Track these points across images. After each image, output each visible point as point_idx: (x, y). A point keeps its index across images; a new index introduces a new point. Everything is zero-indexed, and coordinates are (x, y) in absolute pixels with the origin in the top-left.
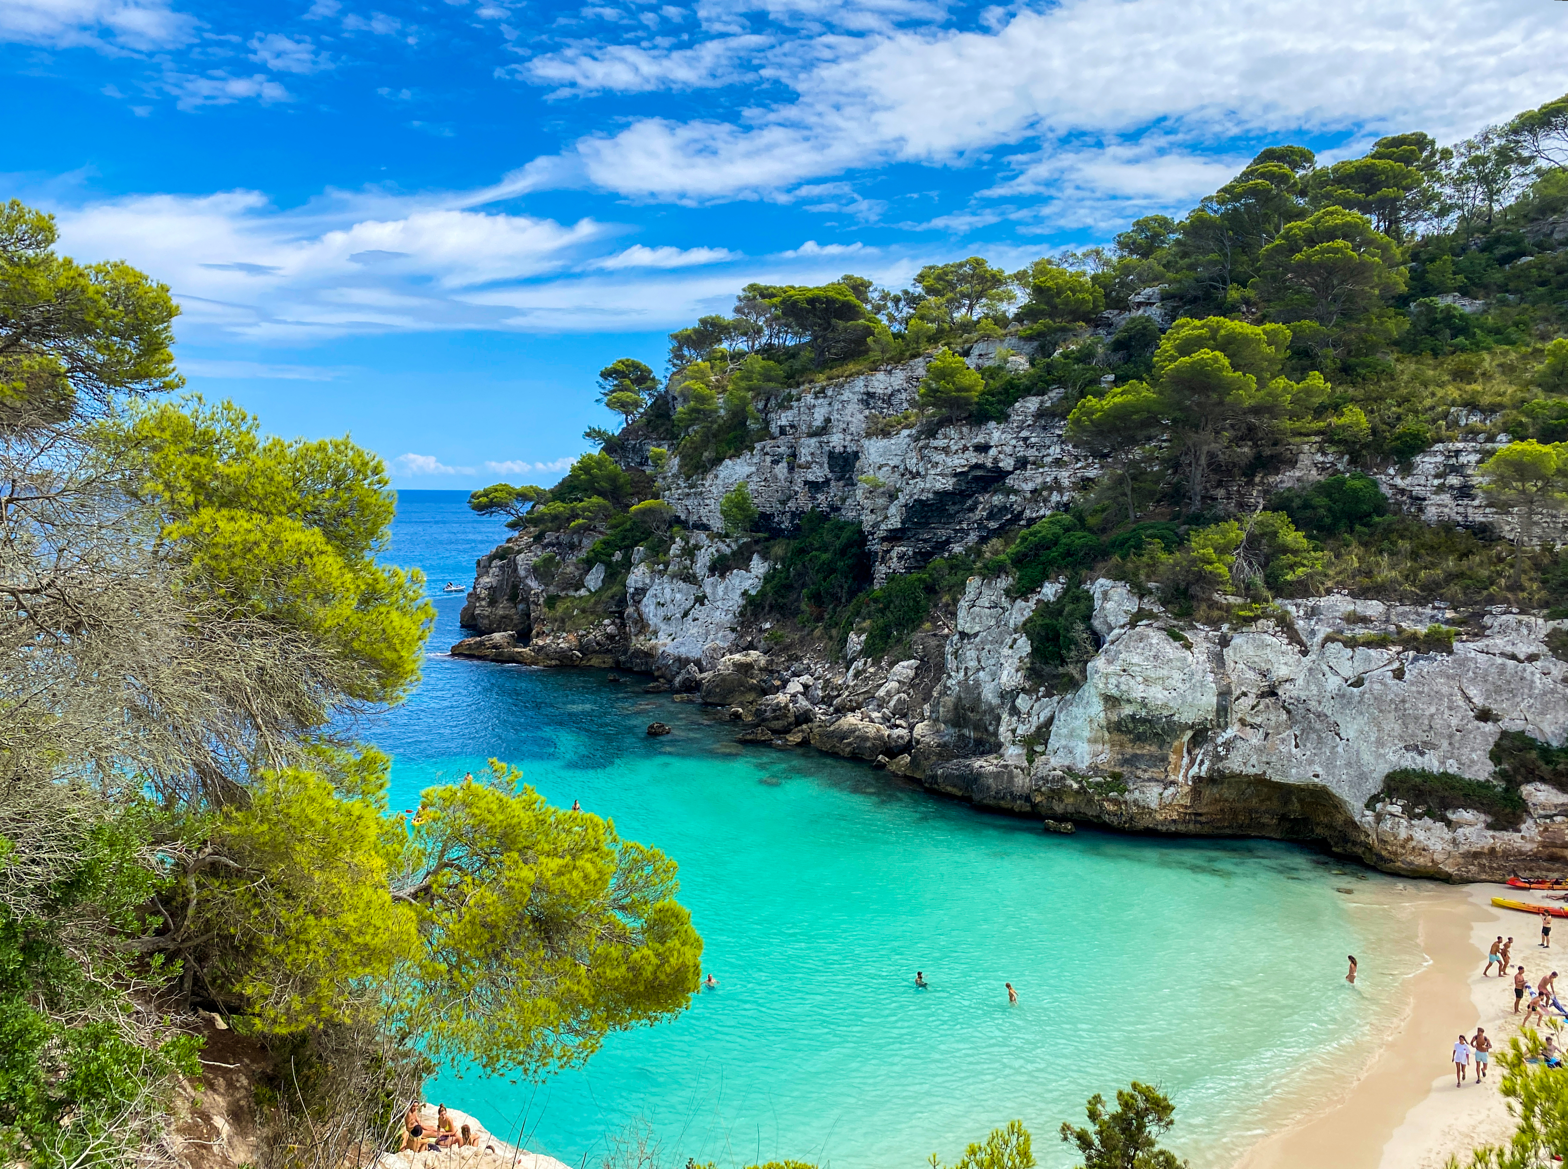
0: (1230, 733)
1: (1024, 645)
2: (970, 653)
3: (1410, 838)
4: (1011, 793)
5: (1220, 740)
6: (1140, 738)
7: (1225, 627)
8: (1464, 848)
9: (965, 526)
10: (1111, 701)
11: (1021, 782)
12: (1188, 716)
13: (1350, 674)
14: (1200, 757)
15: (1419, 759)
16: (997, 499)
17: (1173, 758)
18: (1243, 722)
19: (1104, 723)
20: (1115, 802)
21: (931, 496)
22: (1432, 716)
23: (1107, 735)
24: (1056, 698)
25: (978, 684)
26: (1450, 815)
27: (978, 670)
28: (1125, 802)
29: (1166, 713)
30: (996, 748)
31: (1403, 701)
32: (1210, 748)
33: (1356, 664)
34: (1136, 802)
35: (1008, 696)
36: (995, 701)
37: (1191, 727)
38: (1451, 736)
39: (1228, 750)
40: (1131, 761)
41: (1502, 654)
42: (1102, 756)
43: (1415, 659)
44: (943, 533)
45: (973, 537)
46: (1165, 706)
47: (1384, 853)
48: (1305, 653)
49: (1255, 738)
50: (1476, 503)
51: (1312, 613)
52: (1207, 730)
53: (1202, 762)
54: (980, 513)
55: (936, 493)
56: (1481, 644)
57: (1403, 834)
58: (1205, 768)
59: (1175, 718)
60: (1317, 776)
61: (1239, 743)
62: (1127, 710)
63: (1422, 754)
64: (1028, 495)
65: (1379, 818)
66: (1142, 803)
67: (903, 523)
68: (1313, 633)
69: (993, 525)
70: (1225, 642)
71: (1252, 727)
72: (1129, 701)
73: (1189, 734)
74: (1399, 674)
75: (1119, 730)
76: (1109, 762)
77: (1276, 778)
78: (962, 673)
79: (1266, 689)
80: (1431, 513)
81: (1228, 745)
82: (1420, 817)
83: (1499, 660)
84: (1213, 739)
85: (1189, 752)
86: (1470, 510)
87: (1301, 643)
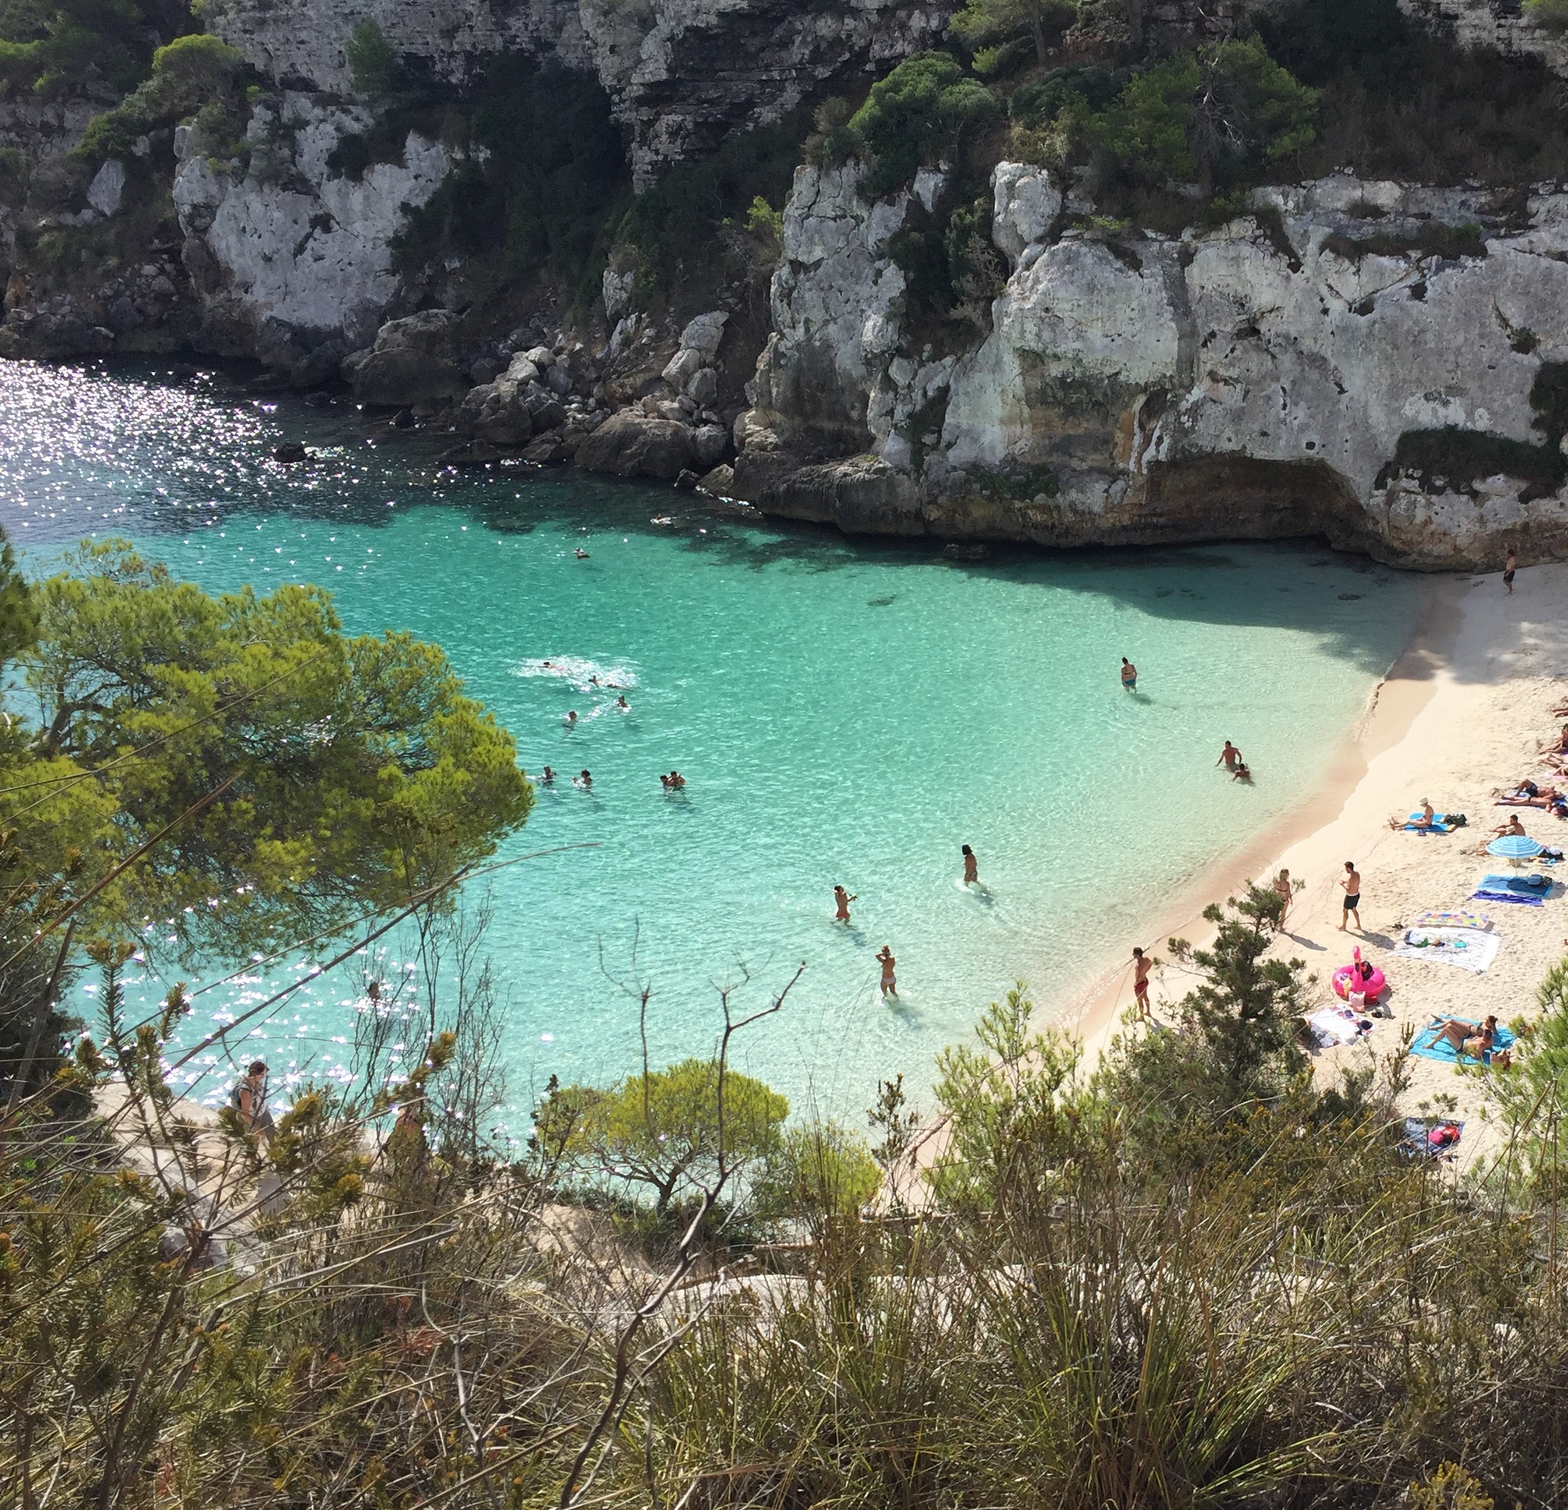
0: (1196, 394)
1: (894, 280)
2: (810, 296)
3: (1428, 521)
4: (895, 509)
5: (1184, 405)
6: (1071, 411)
7: (1186, 235)
8: (1492, 527)
9: (776, 75)
10: (1032, 359)
11: (908, 491)
12: (1139, 373)
13: (1356, 295)
14: (1157, 433)
15: (1442, 411)
16: (826, 26)
17: (1119, 437)
18: (1213, 376)
19: (1020, 392)
20: (1045, 509)
21: (714, 20)
22: (1459, 349)
23: (1026, 410)
24: (948, 360)
25: (828, 346)
26: (1478, 485)
27: (826, 323)
28: (1058, 507)
29: (1108, 371)
30: (866, 444)
31: (1422, 331)
32: (1171, 419)
33: (1364, 278)
34: (1072, 507)
35: (876, 362)
36: (858, 371)
37: (1144, 389)
38: (1481, 377)
39: (1195, 420)
40: (1065, 446)
41: (1549, 254)
42: (1021, 443)
43: (1440, 269)
44: (741, 88)
45: (791, 96)
46: (1105, 361)
47: (1396, 544)
48: (1295, 266)
49: (1231, 396)
50: (1523, 22)
51: (1306, 206)
52: (1166, 392)
53: (1160, 439)
54: (799, 52)
55: (721, 15)
56: (1522, 242)
57: (1420, 515)
58: (1164, 447)
59: (1122, 378)
60: (1311, 445)
61: (1209, 408)
62: (1055, 370)
63: (1446, 403)
64: (874, 18)
65: (1391, 498)
66: (1080, 507)
67: (669, 69)
68: (1305, 236)
69: (823, 72)
70: (1187, 257)
71: (1226, 382)
72: (1056, 357)
73: (1142, 399)
74: (1418, 292)
75: (1044, 402)
76: (1032, 449)
77: (1260, 454)
78: (801, 330)
79: (1245, 325)
80: (1466, 36)
81: (1194, 412)
82: (1439, 491)
83: (1545, 262)
84: (1175, 405)
85: (1142, 427)
86: (1515, 33)
87: (1290, 253)
